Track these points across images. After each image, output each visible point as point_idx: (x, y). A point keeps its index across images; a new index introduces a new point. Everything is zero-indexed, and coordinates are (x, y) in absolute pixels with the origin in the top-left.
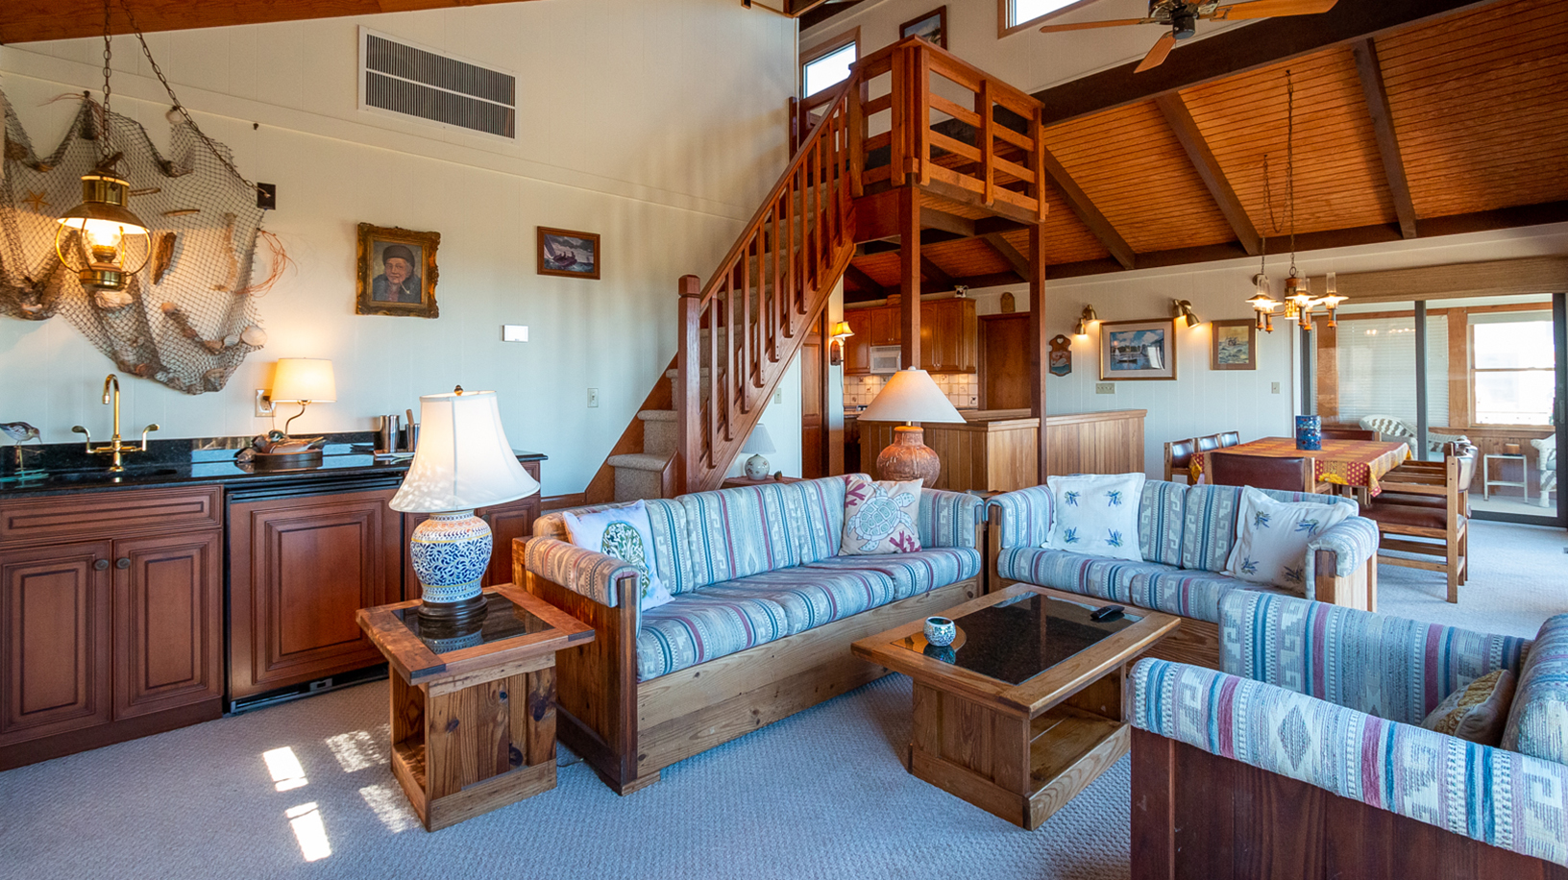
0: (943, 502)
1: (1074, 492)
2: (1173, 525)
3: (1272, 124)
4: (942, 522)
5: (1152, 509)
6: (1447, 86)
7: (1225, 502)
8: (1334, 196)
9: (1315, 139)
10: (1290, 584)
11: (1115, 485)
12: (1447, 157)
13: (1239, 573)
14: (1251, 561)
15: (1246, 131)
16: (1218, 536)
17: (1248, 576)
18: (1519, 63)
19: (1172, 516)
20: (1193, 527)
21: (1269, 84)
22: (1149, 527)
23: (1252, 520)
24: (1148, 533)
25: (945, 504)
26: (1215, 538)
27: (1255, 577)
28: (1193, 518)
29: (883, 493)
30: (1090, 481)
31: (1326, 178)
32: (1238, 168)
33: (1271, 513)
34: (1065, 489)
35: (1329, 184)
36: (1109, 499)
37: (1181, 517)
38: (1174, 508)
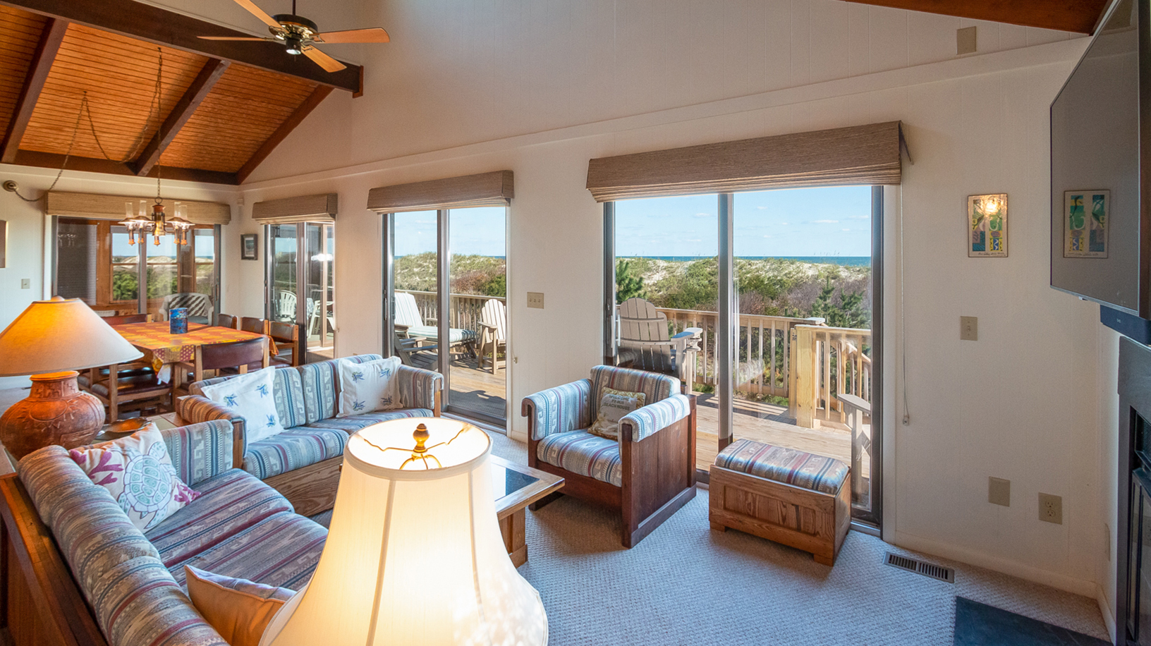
0: (196, 437)
1: (230, 395)
2: (298, 398)
3: (112, 73)
4: (196, 457)
5: (282, 391)
6: (229, 99)
7: (327, 372)
8: (104, 135)
9: (133, 96)
10: (386, 407)
11: (259, 380)
12: (193, 134)
13: (352, 412)
14: (359, 402)
15: (87, 70)
16: (326, 395)
17: (360, 411)
18: (263, 102)
19: (297, 391)
20: (311, 395)
21: (138, 49)
22: (282, 405)
23: (351, 379)
24: (283, 409)
25: (200, 437)
26: (325, 397)
27: (364, 410)
28: (310, 388)
29: (136, 454)
30: (240, 382)
31: (113, 122)
32: (53, 92)
33: (362, 371)
34: (223, 395)
35: (111, 126)
36: (259, 392)
37: (301, 390)
38: (297, 386)
